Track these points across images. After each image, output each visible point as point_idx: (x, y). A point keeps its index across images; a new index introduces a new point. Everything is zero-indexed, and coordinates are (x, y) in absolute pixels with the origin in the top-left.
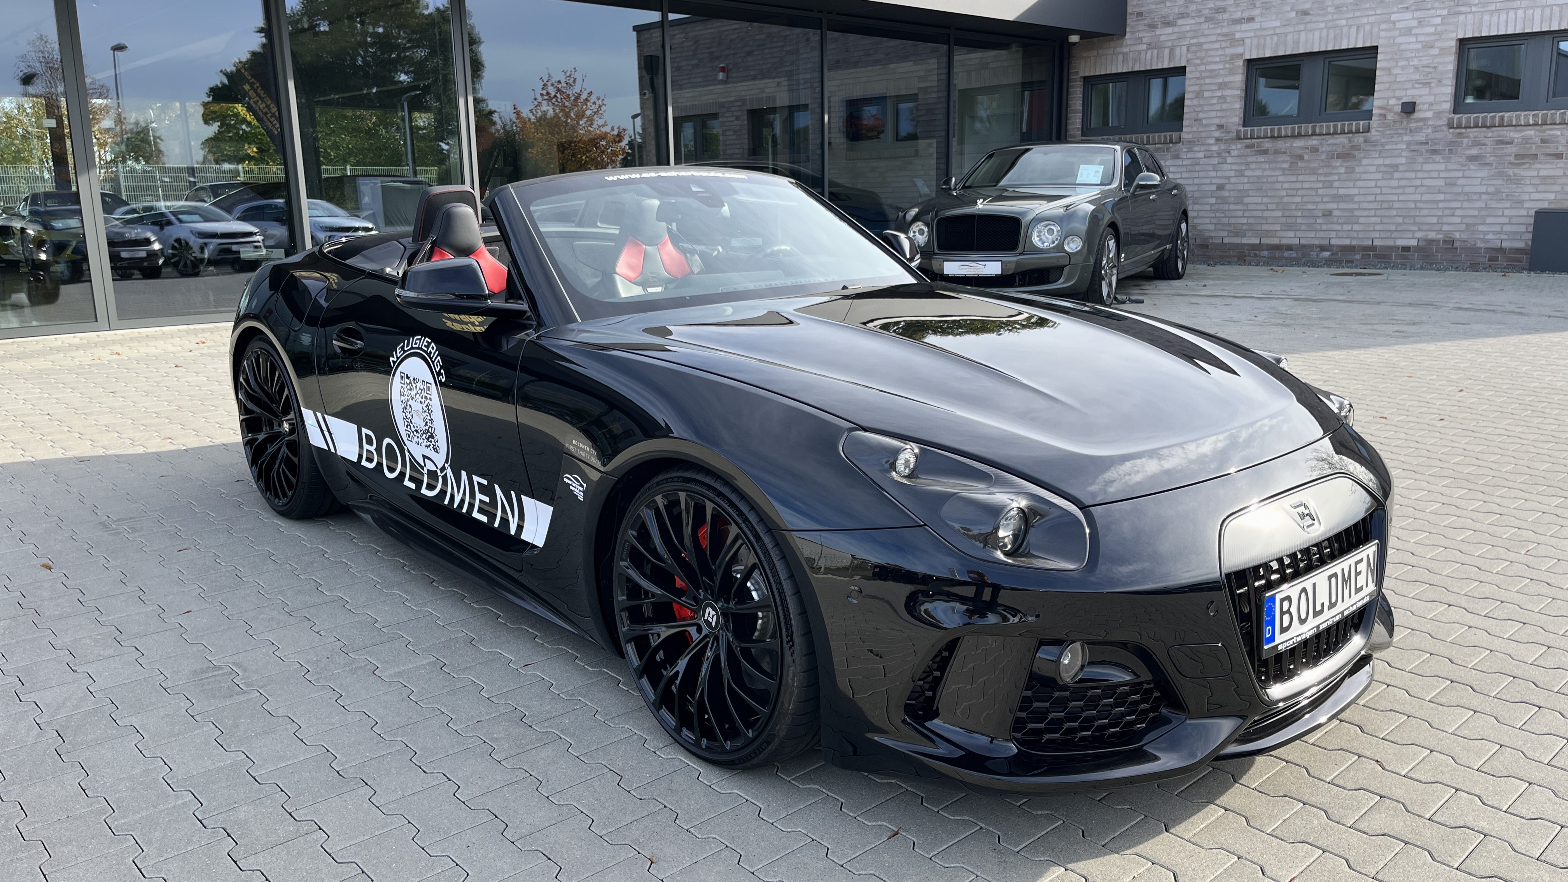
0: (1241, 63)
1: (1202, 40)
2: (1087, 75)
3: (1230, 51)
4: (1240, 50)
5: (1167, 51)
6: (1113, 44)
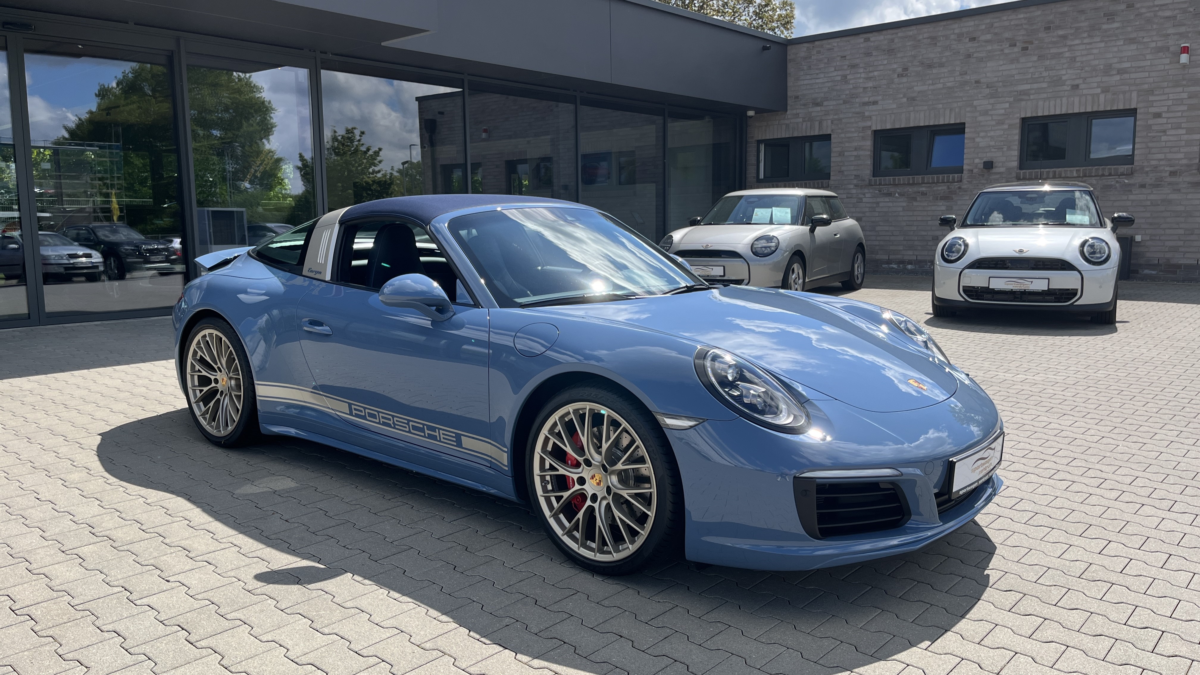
0: (869, 132)
1: (841, 116)
2: (760, 138)
3: (862, 124)
4: (869, 124)
5: (817, 124)
6: (779, 117)
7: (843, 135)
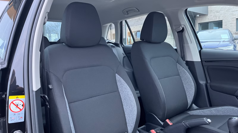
0: (235, 19)
1: (226, 15)
2: (200, 22)
3: (232, 17)
4: (235, 17)
5: (218, 18)
6: (205, 17)
7: (226, 20)
